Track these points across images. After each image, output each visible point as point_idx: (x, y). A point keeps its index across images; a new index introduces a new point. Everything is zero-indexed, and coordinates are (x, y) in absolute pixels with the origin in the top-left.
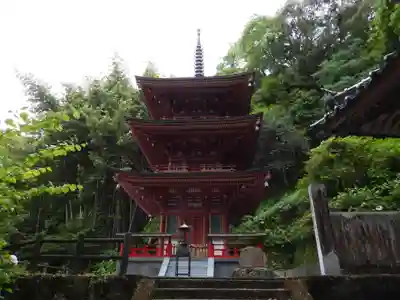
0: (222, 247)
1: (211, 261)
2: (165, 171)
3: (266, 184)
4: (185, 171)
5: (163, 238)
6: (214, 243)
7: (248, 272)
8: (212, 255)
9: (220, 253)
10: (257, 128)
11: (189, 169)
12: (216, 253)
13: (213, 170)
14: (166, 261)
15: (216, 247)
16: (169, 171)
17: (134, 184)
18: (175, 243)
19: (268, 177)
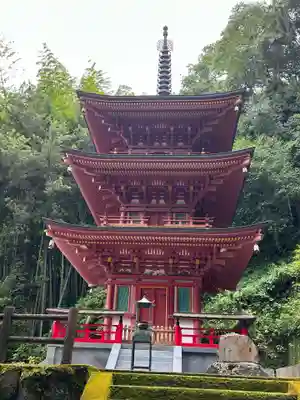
0: (192, 332)
1: (178, 350)
2: (116, 225)
3: (256, 248)
4: (142, 224)
5: (110, 317)
6: (181, 326)
7: (231, 367)
8: (179, 342)
9: (189, 340)
10: (245, 170)
11: (148, 223)
12: (185, 340)
13: (180, 225)
14: (116, 348)
15: (183, 332)
16: (121, 225)
17: (72, 240)
18: (127, 323)
19: (259, 238)
